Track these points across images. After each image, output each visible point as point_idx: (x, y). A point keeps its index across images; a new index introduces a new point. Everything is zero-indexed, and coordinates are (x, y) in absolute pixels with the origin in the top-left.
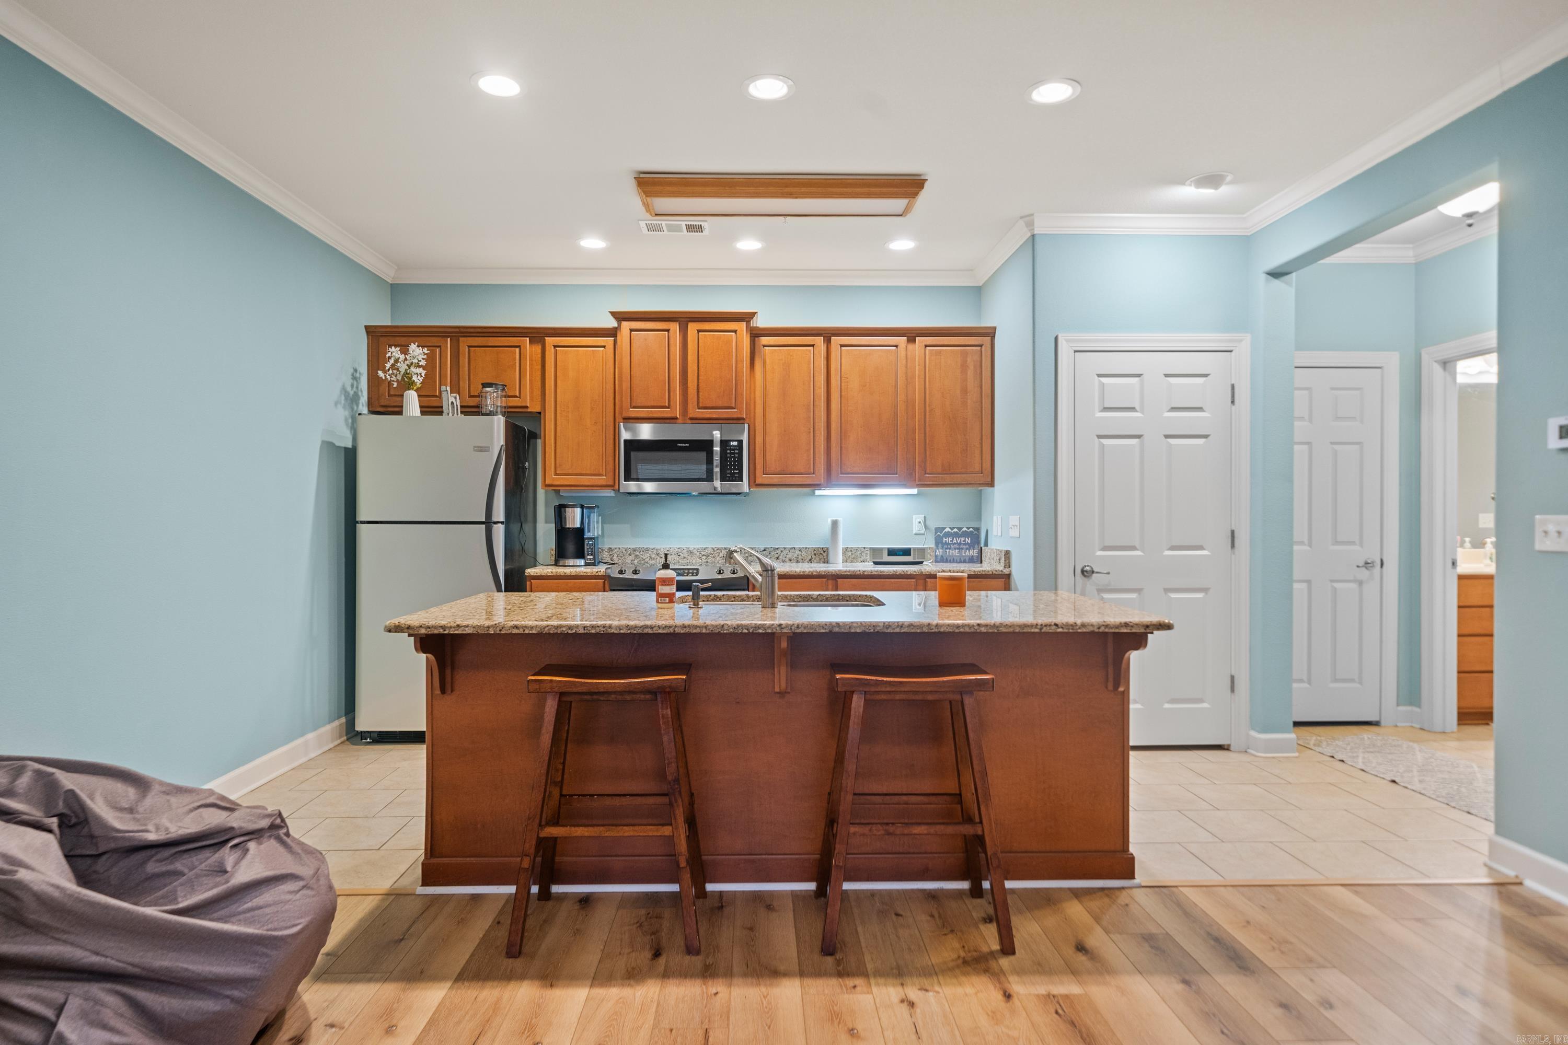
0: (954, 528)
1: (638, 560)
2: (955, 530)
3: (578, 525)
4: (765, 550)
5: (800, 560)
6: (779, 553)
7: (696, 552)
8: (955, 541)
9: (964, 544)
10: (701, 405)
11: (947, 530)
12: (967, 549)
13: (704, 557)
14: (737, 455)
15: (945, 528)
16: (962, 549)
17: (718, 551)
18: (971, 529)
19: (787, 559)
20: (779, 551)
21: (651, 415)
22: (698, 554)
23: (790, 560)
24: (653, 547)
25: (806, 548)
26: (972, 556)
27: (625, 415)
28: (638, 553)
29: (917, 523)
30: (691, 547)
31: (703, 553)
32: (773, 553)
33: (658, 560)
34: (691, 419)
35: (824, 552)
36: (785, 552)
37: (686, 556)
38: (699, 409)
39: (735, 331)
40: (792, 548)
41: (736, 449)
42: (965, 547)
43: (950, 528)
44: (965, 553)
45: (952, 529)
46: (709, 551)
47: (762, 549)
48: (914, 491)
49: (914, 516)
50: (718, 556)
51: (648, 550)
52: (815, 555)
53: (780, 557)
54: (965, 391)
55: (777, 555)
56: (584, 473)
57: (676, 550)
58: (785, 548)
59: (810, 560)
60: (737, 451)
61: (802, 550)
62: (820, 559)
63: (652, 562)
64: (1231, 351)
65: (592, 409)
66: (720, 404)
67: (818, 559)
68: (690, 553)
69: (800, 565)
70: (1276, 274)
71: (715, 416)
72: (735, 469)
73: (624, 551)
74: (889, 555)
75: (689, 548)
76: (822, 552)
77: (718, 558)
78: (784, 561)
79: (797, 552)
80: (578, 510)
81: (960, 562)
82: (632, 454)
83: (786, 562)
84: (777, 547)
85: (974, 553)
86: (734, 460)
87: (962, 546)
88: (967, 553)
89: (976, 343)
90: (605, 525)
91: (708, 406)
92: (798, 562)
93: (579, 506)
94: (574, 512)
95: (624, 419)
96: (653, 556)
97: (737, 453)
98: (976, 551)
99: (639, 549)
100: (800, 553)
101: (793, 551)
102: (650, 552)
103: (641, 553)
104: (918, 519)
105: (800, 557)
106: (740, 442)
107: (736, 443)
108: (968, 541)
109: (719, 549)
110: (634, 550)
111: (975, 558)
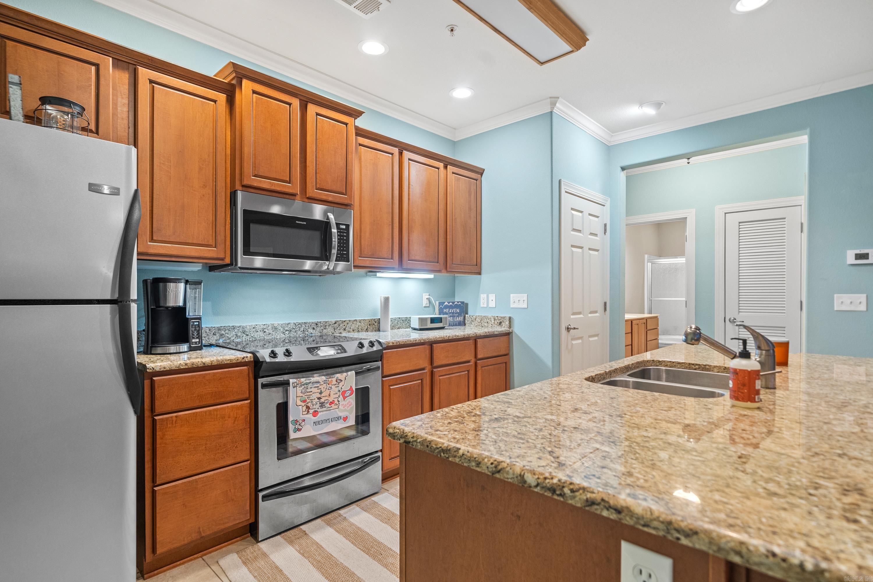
0: (450, 302)
1: (223, 339)
2: (451, 304)
3: (181, 304)
4: (335, 323)
5: (360, 330)
7: (280, 328)
8: (450, 311)
9: (456, 313)
10: (318, 186)
11: (446, 303)
12: (457, 316)
13: (287, 332)
14: (345, 238)
15: (445, 302)
16: (455, 316)
17: (299, 326)
18: (460, 303)
19: (351, 330)
20: (345, 324)
21: (273, 188)
22: (282, 330)
23: (353, 331)
24: (239, 325)
25: (364, 320)
26: (460, 321)
27: (245, 182)
28: (223, 332)
29: (426, 299)
30: (276, 323)
31: (286, 329)
32: (341, 325)
33: (244, 338)
34: (308, 198)
35: (376, 322)
36: (350, 324)
37: (271, 332)
38: (316, 189)
39: (346, 124)
40: (354, 321)
41: (345, 233)
42: (456, 315)
43: (448, 302)
44: (456, 319)
45: (449, 303)
46: (292, 326)
47: (334, 322)
48: (431, 276)
49: (424, 294)
50: (299, 330)
51: (234, 328)
52: (370, 325)
53: (347, 329)
54: (470, 209)
55: (344, 327)
56: (190, 242)
57: (262, 326)
58: (350, 321)
59: (367, 329)
60: (345, 234)
61: (361, 321)
62: (373, 328)
63: (238, 340)
64: (604, 206)
65: (200, 169)
66: (334, 188)
67: (371, 328)
68: (275, 328)
69: (360, 334)
70: (623, 169)
71: (330, 199)
72: (343, 250)
73: (208, 331)
74: (431, 323)
75: (273, 324)
76: (374, 323)
77: (299, 333)
79: (358, 324)
80: (182, 285)
81: (454, 325)
82: (252, 226)
84: (344, 320)
85: (461, 319)
86: (343, 242)
87: (454, 315)
88: (457, 319)
89: (474, 177)
91: (324, 188)
92: (358, 331)
93: (183, 281)
94: (176, 287)
95: (243, 186)
96: (239, 334)
97: (345, 236)
98: (462, 318)
99: (225, 328)
102: (236, 330)
103: (227, 332)
104: (426, 296)
105: (360, 327)
106: (348, 226)
107: (344, 227)
108: (458, 311)
109: (300, 324)
110: (219, 329)
111: (462, 322)
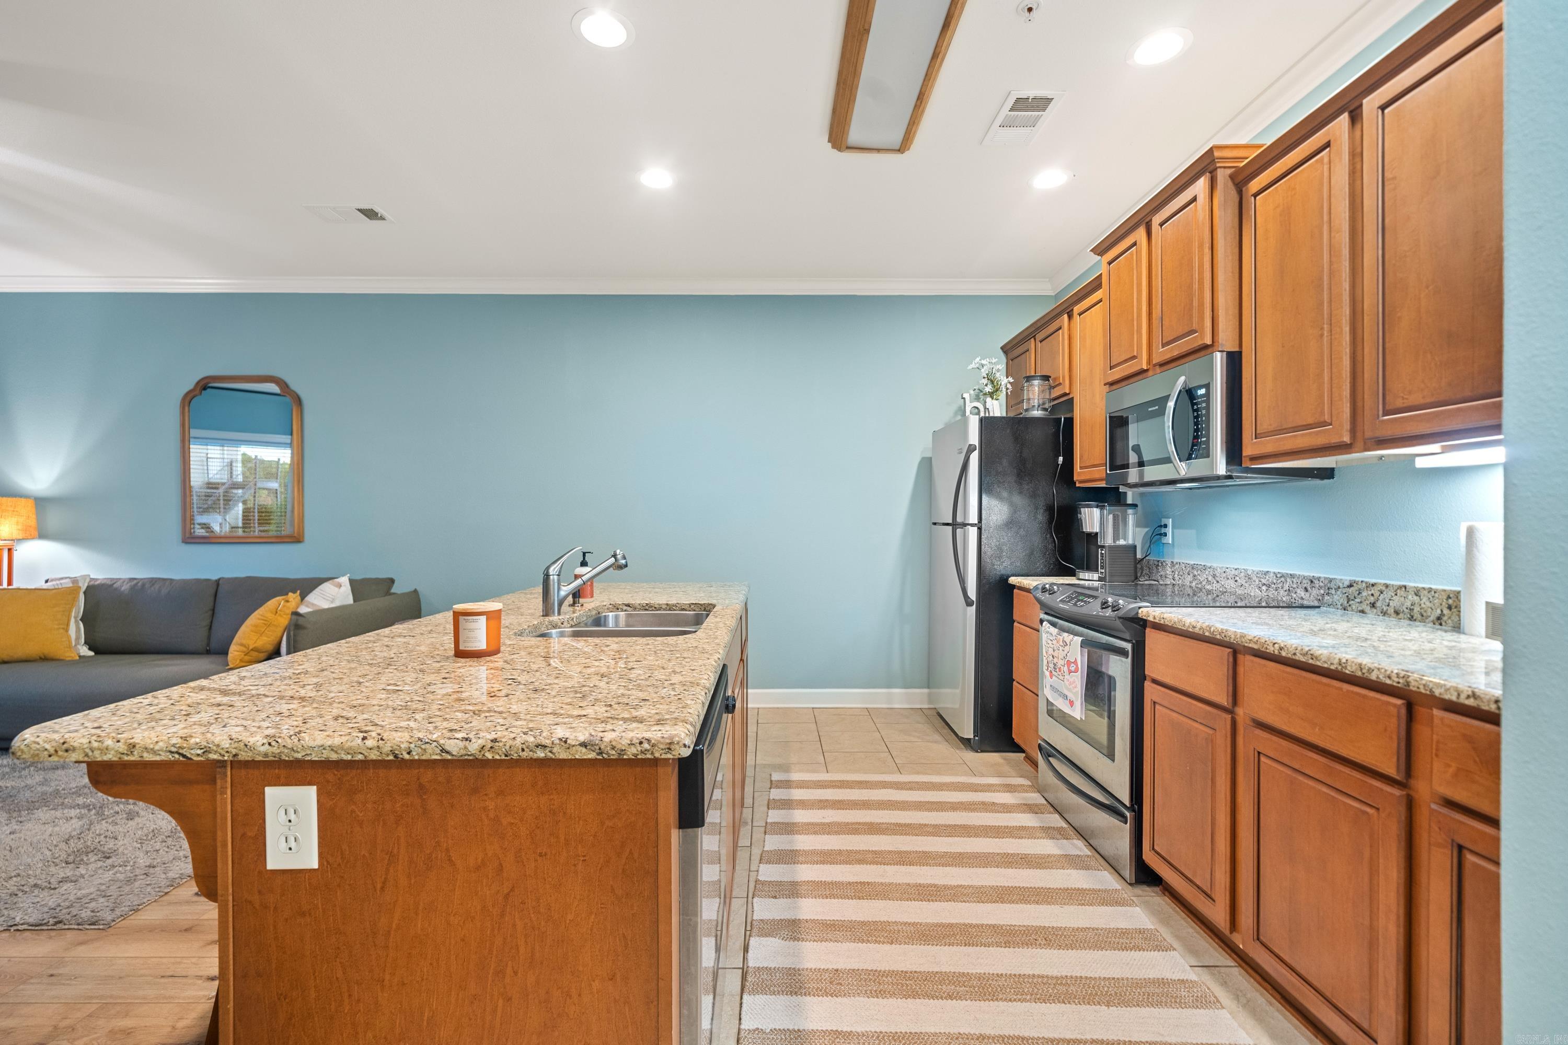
4: (1351, 586)
5: (1417, 615)
6: (1377, 594)
7: (1255, 578)
17: (1283, 579)
19: (1391, 611)
20: (1375, 591)
24: (1209, 565)
25: (1430, 590)
30: (1250, 568)
31: (1264, 581)
32: (1364, 594)
36: (1389, 594)
40: (1400, 587)
46: (1271, 578)
47: (1347, 583)
50: (1282, 588)
51: (1205, 568)
53: (1378, 604)
55: (1372, 599)
57: (1233, 572)
58: (1387, 586)
59: (1439, 618)
61: (1422, 593)
75: (1248, 570)
78: (1384, 613)
79: (1412, 597)
83: (1390, 616)
84: (1373, 581)
90: (1175, 531)
100: (1416, 598)
101: (1401, 592)
105: (1417, 609)
109: (1283, 576)
